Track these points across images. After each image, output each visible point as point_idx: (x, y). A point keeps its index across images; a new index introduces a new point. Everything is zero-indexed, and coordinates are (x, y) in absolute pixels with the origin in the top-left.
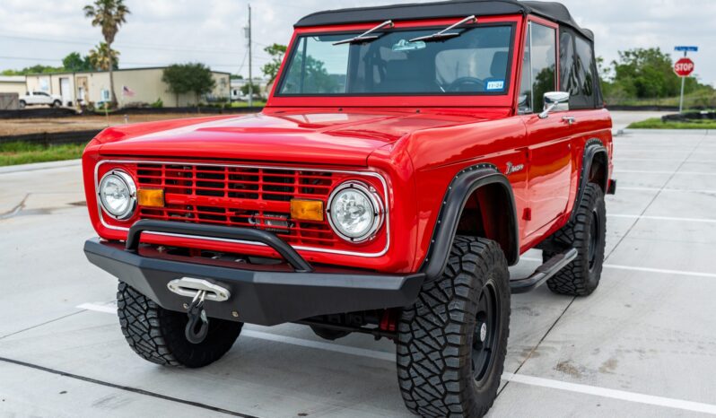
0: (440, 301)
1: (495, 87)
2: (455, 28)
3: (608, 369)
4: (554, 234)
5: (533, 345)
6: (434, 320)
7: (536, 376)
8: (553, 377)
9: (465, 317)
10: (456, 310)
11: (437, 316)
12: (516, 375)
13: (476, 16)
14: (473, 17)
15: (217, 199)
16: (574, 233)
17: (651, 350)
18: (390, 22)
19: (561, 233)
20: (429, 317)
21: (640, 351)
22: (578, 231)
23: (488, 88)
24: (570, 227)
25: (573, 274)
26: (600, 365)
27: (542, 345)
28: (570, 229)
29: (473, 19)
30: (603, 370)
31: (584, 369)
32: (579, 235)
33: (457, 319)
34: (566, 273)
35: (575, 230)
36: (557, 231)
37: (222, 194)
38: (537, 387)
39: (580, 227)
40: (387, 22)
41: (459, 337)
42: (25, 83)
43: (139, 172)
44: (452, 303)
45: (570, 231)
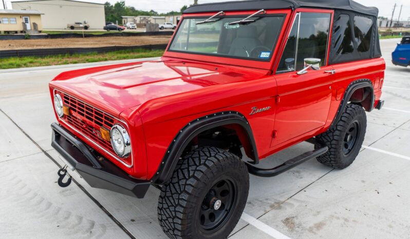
0: (177, 191)
1: (264, 56)
2: (253, 17)
3: (314, 230)
4: (321, 134)
5: (283, 200)
6: (172, 201)
7: (268, 224)
8: (277, 227)
9: (186, 204)
10: (183, 199)
11: (174, 199)
12: (257, 220)
13: (265, 10)
14: (263, 10)
16: (333, 136)
17: (354, 221)
18: (222, 12)
19: (325, 134)
20: (171, 198)
21: (346, 220)
22: (335, 135)
23: (261, 56)
24: (331, 132)
25: (330, 158)
26: (312, 224)
27: (288, 201)
28: (331, 133)
29: (263, 11)
30: (311, 230)
31: (300, 225)
32: (336, 137)
33: (183, 205)
34: (326, 157)
35: (334, 134)
36: (323, 133)
38: (262, 233)
39: (337, 133)
40: (220, 12)
41: (182, 215)
42: (165, 19)
44: (182, 194)
45: (331, 134)
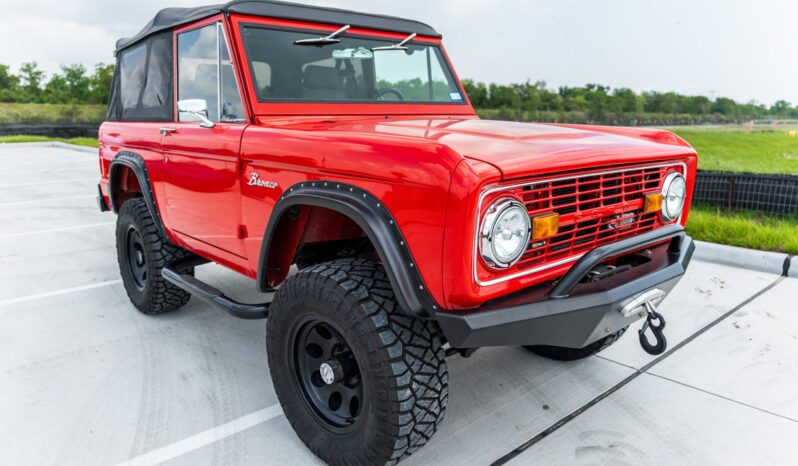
15: (595, 210)
37: (597, 204)
43: (526, 197)
